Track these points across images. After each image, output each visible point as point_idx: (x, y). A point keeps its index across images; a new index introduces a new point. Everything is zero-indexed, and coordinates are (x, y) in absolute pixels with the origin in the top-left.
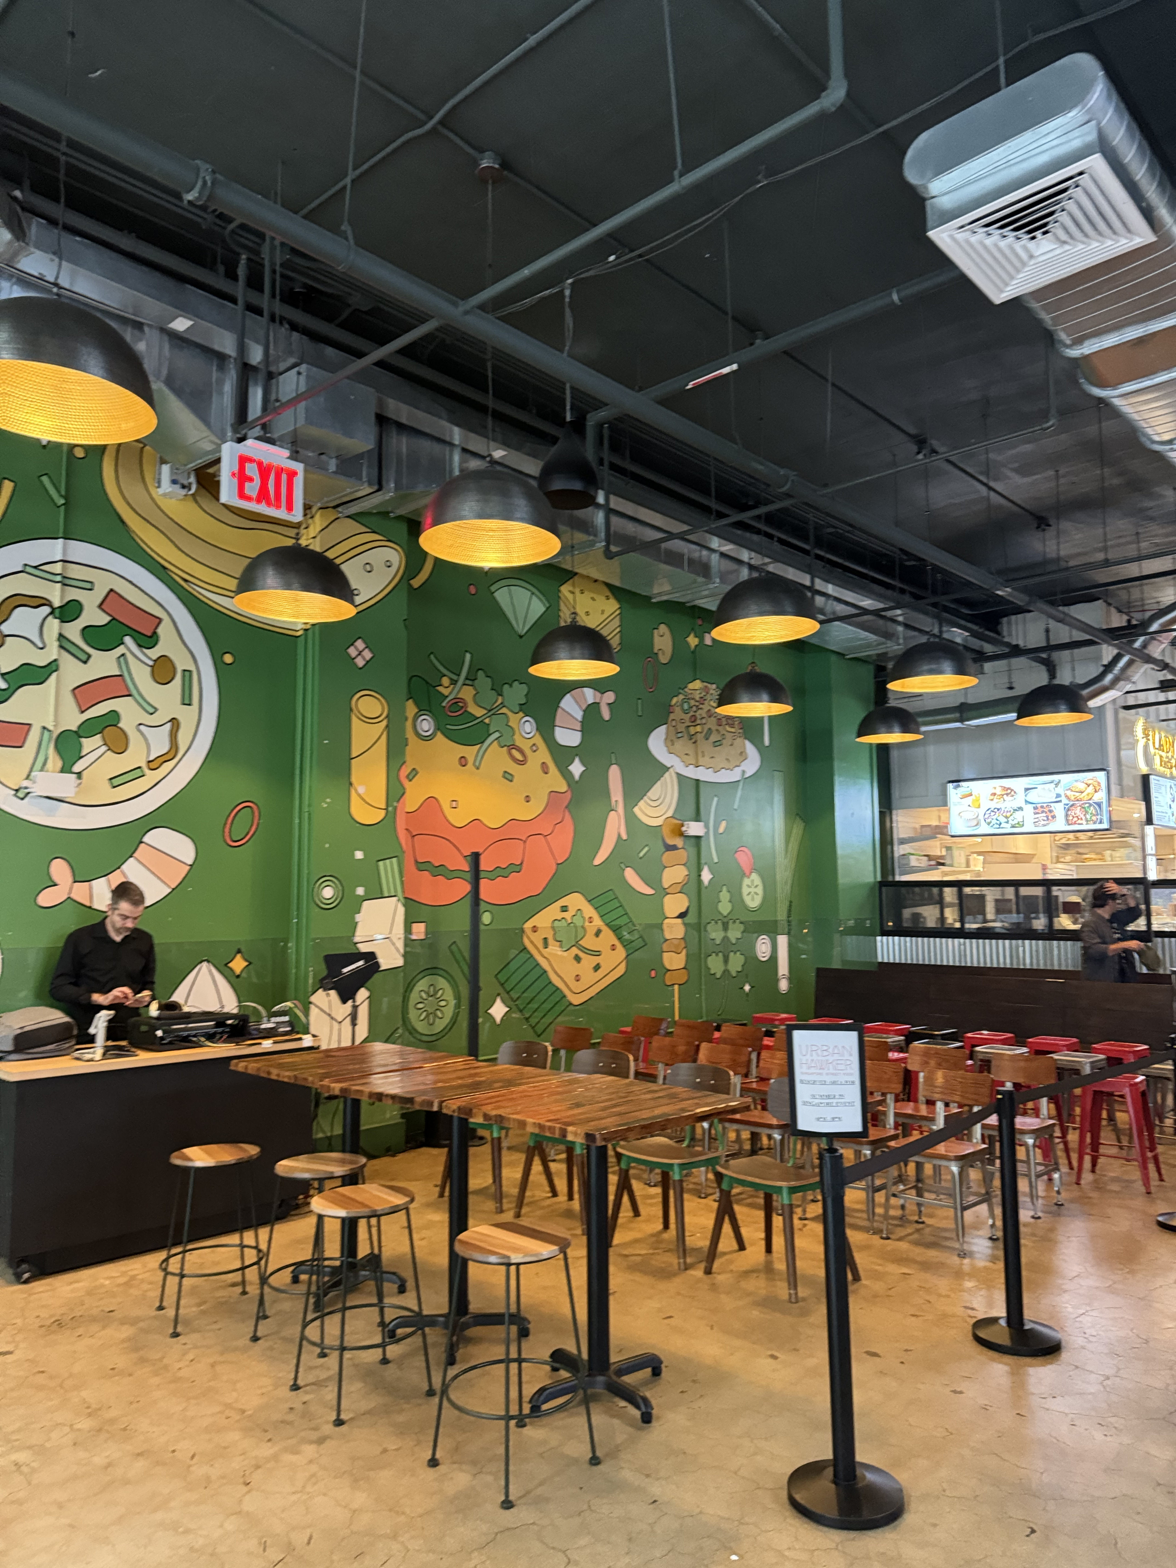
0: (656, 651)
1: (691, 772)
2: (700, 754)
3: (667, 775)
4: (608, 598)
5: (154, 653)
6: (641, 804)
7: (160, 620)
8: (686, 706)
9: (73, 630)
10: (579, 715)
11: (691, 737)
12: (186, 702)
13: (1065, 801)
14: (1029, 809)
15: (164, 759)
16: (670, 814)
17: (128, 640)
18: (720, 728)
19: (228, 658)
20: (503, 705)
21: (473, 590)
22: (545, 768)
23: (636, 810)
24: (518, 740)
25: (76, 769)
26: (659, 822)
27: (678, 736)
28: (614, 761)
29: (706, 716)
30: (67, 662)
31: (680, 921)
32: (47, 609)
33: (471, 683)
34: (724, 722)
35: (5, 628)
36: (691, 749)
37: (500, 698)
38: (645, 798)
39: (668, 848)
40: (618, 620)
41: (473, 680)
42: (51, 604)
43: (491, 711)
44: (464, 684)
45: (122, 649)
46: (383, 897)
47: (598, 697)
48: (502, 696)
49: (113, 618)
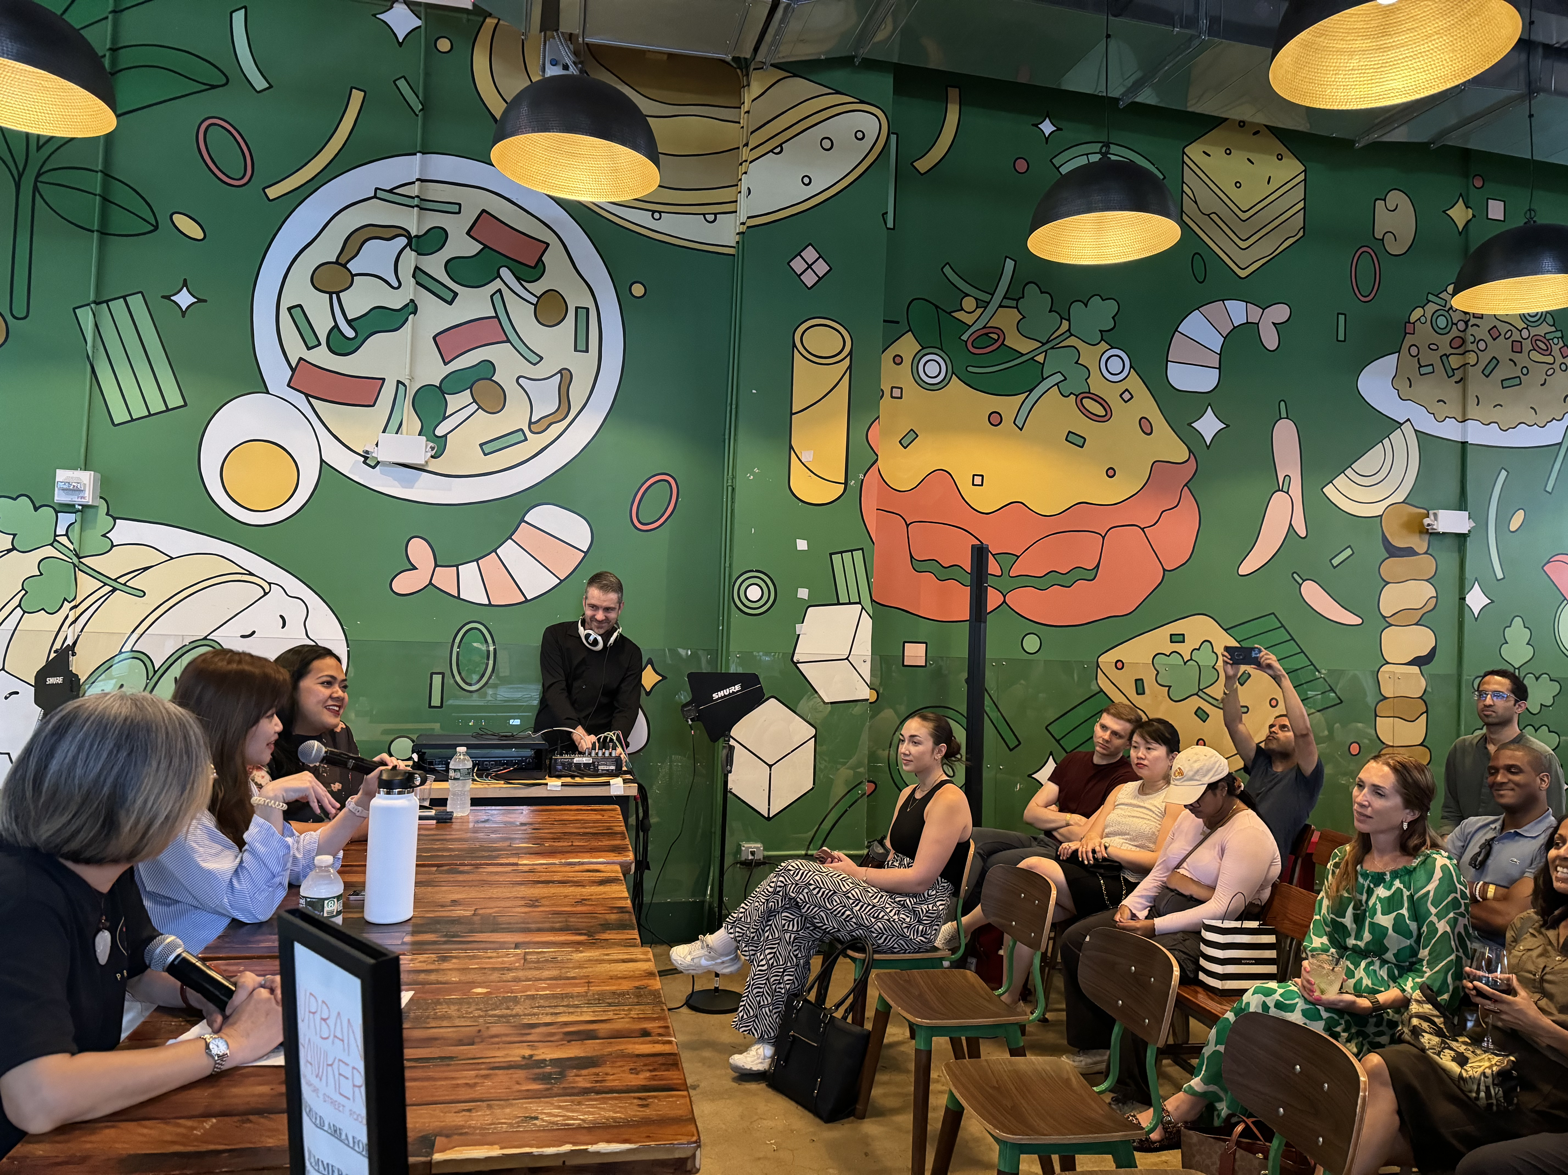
0: (1379, 235)
1: (1450, 430)
2: (1471, 401)
3: (1396, 436)
4: (1280, 157)
5: (538, 288)
6: (1339, 481)
7: (546, 246)
8: (1442, 322)
9: (435, 265)
10: (1216, 343)
11: (1450, 373)
12: (581, 346)
15: (550, 419)
16: (1400, 497)
17: (505, 272)
18: (1516, 357)
19: (638, 290)
20: (1070, 333)
21: (1021, 166)
22: (1146, 427)
23: (1329, 490)
24: (1097, 385)
25: (440, 432)
26: (1377, 510)
27: (1423, 370)
28: (1284, 415)
29: (1489, 339)
30: (427, 302)
31: (1415, 669)
32: (403, 241)
33: (1014, 303)
34: (1527, 346)
35: (353, 266)
36: (1452, 391)
37: (1065, 324)
38: (1349, 472)
39: (1394, 552)
40: (1300, 192)
41: (1017, 300)
42: (407, 234)
43: (1048, 344)
44: (1000, 306)
45: (497, 284)
46: (839, 604)
47: (1255, 313)
48: (1069, 320)
49: (485, 246)
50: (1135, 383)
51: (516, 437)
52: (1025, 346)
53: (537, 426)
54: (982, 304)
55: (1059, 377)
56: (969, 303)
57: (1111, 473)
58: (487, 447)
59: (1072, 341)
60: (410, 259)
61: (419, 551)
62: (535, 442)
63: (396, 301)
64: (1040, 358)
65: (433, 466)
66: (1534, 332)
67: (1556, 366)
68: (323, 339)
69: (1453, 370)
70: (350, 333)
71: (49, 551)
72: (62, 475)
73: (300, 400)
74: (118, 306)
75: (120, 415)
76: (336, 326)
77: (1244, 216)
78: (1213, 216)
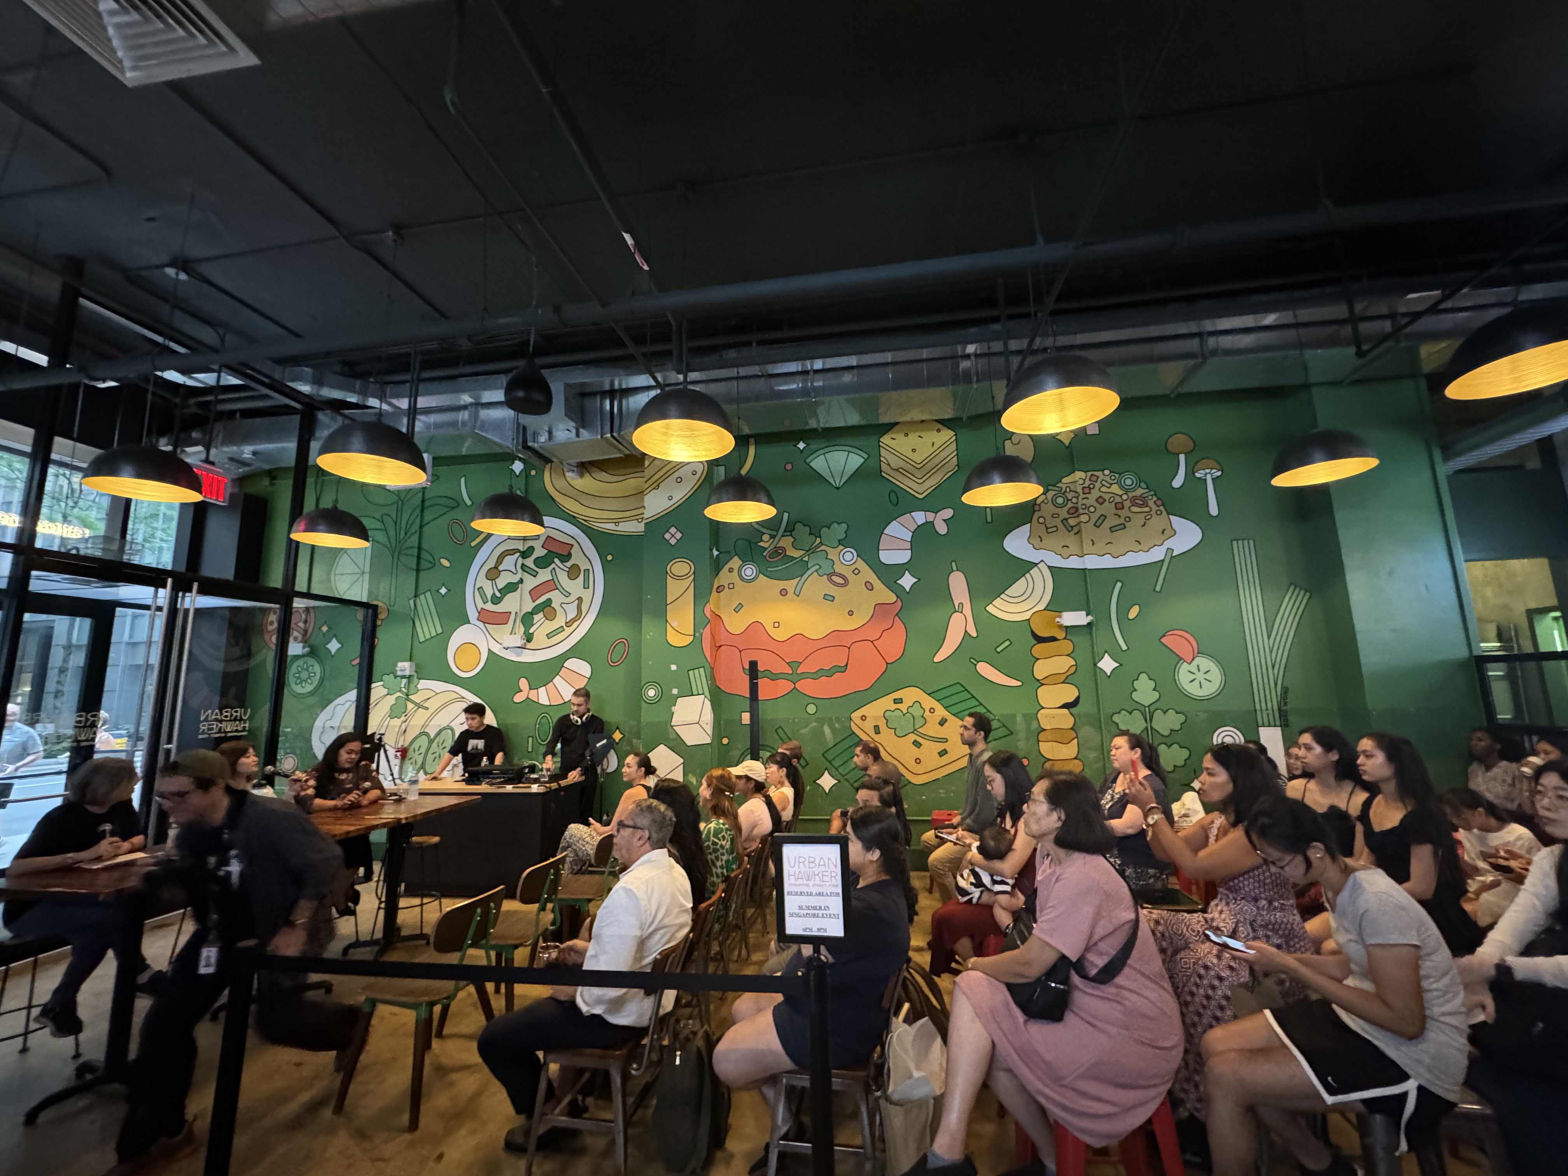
1: (1074, 563)
3: (1034, 571)
4: (939, 431)
5: (569, 564)
6: (998, 602)
7: (572, 545)
8: (1060, 500)
9: (529, 562)
10: (908, 536)
12: (586, 587)
15: (574, 620)
16: (1041, 607)
17: (556, 560)
18: (1119, 512)
19: (610, 558)
20: (821, 544)
21: (789, 467)
22: (870, 587)
23: (990, 608)
24: (838, 568)
25: (531, 631)
26: (1027, 616)
27: (1049, 530)
28: (955, 569)
29: (1096, 504)
30: (527, 578)
31: (1065, 711)
32: (518, 554)
33: (789, 533)
34: (1127, 504)
35: (500, 568)
36: (1071, 540)
37: (818, 540)
38: (1003, 596)
39: (1040, 640)
40: (954, 446)
41: (791, 532)
42: (519, 551)
43: (810, 551)
44: (783, 536)
45: (553, 565)
46: (692, 695)
47: (930, 516)
48: (820, 537)
49: (549, 551)
50: (861, 564)
51: (561, 629)
52: (797, 554)
53: (568, 624)
54: (773, 537)
55: (817, 567)
56: (766, 537)
57: (851, 613)
58: (549, 636)
59: (823, 547)
60: (520, 561)
61: (523, 683)
62: (568, 630)
63: (515, 579)
64: (806, 559)
65: (529, 646)
66: (1131, 495)
67: (1153, 512)
68: (489, 598)
69: (1072, 527)
70: (498, 595)
71: (399, 694)
72: (400, 664)
73: (481, 624)
74: (422, 597)
75: (422, 639)
76: (494, 594)
77: (919, 466)
78: (901, 470)
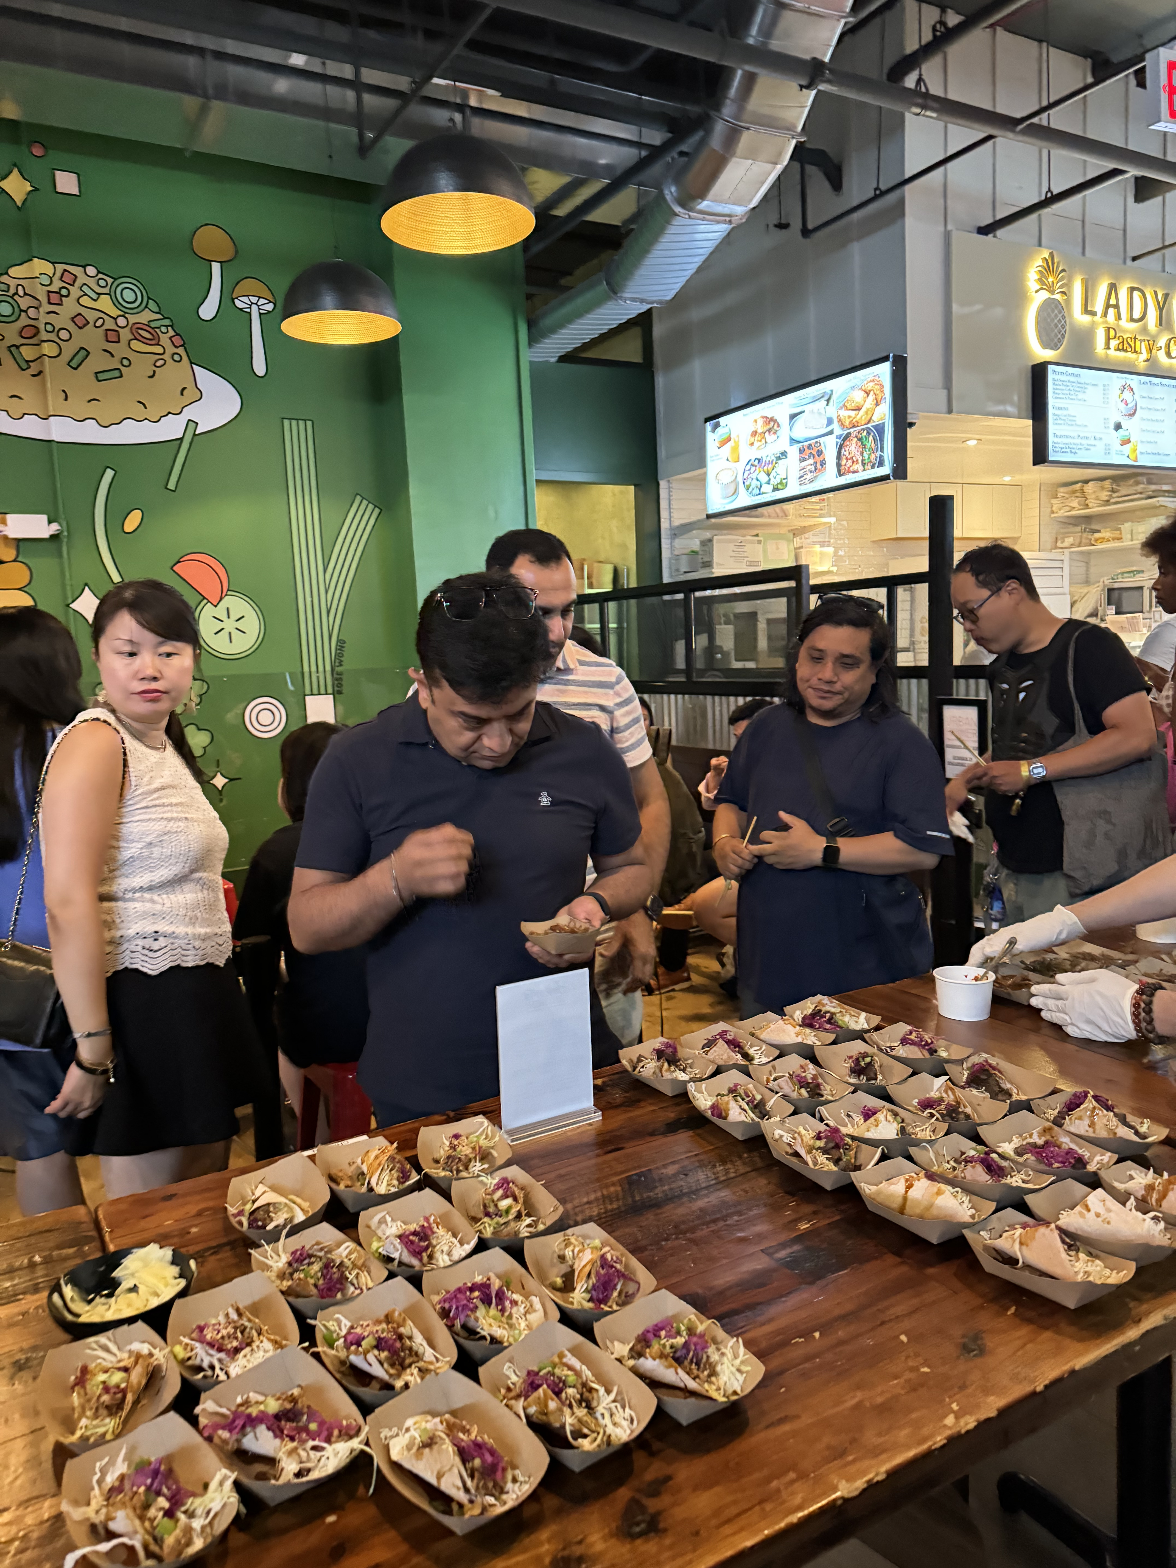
1: (30, 428)
2: (55, 396)
8: (6, 309)
11: (23, 365)
13: (838, 431)
14: (793, 452)
29: (71, 326)
34: (125, 335)
66: (133, 319)
67: (166, 356)
69: (27, 362)
